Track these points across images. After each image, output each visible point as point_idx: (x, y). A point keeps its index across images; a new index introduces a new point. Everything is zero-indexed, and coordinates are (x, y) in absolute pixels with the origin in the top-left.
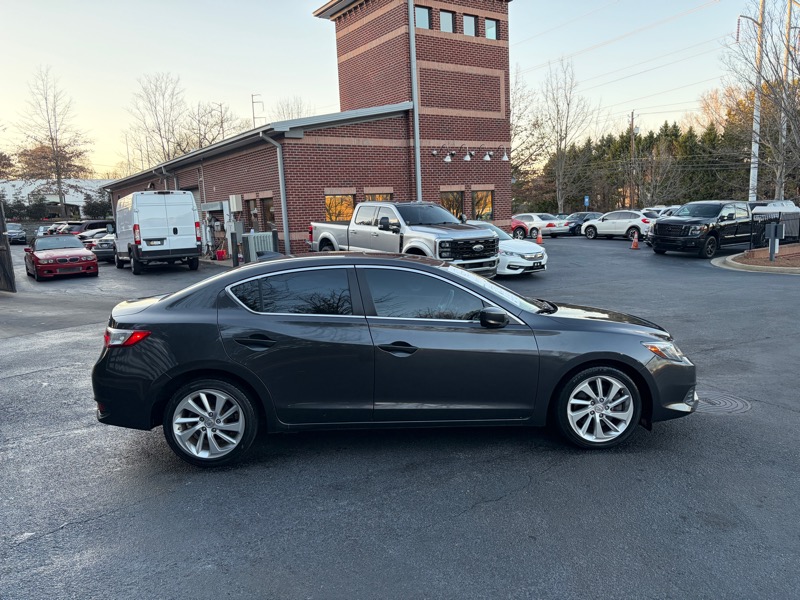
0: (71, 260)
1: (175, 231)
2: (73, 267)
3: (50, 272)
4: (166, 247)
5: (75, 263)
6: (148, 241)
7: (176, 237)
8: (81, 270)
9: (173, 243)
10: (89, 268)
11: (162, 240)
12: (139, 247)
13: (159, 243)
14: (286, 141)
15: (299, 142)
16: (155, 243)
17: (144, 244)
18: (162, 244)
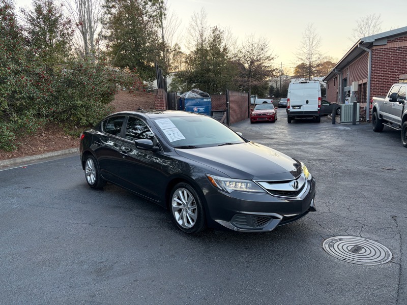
0: (263, 115)
1: (307, 102)
2: (264, 118)
3: (254, 119)
4: (302, 110)
5: (264, 116)
6: (293, 107)
7: (307, 105)
8: (267, 119)
9: (306, 108)
10: (270, 119)
11: (300, 106)
12: (289, 109)
13: (298, 108)
14: (374, 48)
15: (383, 47)
16: (297, 108)
17: (291, 108)
18: (300, 108)
